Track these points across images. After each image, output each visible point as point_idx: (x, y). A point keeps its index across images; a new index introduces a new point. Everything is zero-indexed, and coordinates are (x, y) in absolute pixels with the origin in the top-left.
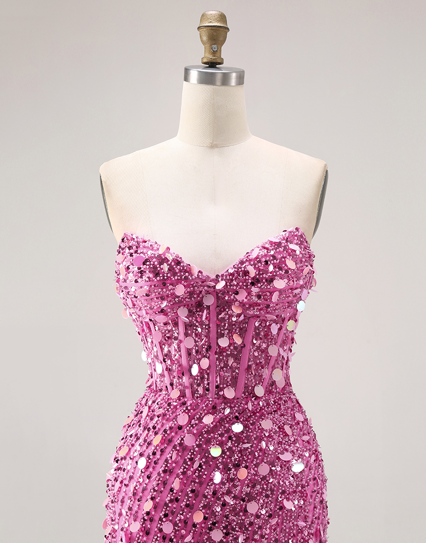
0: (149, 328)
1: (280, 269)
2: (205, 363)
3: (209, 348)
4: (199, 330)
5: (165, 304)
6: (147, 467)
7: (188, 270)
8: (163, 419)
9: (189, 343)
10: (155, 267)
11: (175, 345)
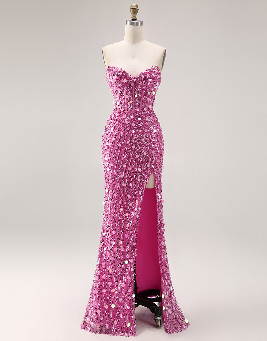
0: (116, 93)
1: (150, 76)
2: (131, 102)
3: (132, 98)
4: (130, 93)
5: (120, 85)
6: (113, 130)
7: (127, 74)
8: (119, 117)
9: (127, 96)
10: (118, 74)
11: (123, 97)
